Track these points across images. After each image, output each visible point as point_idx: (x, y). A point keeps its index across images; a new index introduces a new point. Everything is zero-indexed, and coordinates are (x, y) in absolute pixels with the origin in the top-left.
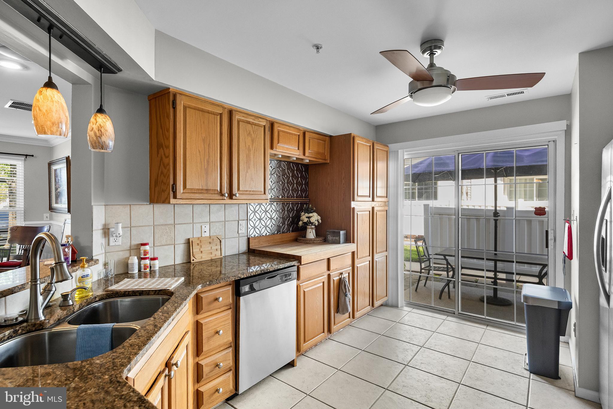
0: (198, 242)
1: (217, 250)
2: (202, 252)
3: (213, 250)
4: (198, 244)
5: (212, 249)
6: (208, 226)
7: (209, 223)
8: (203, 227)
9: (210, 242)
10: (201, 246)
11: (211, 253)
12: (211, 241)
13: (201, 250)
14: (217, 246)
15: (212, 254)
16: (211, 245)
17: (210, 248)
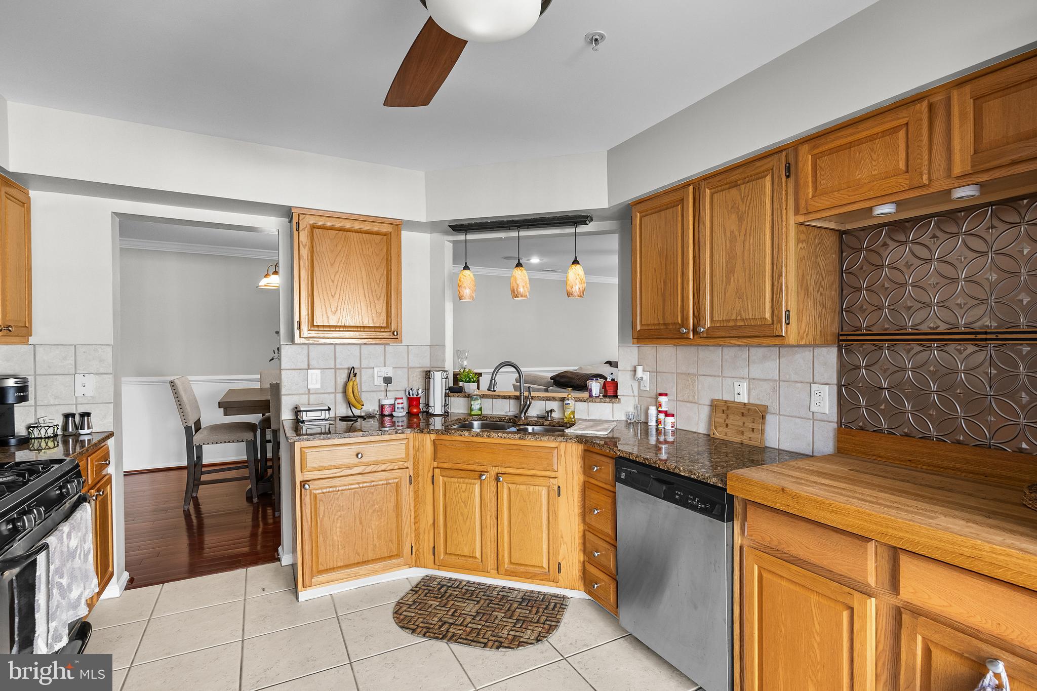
0: (725, 408)
1: (753, 431)
2: (727, 425)
3: (746, 427)
4: (723, 411)
5: (745, 425)
6: (745, 385)
7: (748, 380)
8: (736, 384)
9: (743, 413)
10: (728, 415)
11: (743, 433)
12: (745, 412)
13: (726, 422)
14: (753, 424)
15: (743, 435)
16: (744, 419)
17: (741, 423)
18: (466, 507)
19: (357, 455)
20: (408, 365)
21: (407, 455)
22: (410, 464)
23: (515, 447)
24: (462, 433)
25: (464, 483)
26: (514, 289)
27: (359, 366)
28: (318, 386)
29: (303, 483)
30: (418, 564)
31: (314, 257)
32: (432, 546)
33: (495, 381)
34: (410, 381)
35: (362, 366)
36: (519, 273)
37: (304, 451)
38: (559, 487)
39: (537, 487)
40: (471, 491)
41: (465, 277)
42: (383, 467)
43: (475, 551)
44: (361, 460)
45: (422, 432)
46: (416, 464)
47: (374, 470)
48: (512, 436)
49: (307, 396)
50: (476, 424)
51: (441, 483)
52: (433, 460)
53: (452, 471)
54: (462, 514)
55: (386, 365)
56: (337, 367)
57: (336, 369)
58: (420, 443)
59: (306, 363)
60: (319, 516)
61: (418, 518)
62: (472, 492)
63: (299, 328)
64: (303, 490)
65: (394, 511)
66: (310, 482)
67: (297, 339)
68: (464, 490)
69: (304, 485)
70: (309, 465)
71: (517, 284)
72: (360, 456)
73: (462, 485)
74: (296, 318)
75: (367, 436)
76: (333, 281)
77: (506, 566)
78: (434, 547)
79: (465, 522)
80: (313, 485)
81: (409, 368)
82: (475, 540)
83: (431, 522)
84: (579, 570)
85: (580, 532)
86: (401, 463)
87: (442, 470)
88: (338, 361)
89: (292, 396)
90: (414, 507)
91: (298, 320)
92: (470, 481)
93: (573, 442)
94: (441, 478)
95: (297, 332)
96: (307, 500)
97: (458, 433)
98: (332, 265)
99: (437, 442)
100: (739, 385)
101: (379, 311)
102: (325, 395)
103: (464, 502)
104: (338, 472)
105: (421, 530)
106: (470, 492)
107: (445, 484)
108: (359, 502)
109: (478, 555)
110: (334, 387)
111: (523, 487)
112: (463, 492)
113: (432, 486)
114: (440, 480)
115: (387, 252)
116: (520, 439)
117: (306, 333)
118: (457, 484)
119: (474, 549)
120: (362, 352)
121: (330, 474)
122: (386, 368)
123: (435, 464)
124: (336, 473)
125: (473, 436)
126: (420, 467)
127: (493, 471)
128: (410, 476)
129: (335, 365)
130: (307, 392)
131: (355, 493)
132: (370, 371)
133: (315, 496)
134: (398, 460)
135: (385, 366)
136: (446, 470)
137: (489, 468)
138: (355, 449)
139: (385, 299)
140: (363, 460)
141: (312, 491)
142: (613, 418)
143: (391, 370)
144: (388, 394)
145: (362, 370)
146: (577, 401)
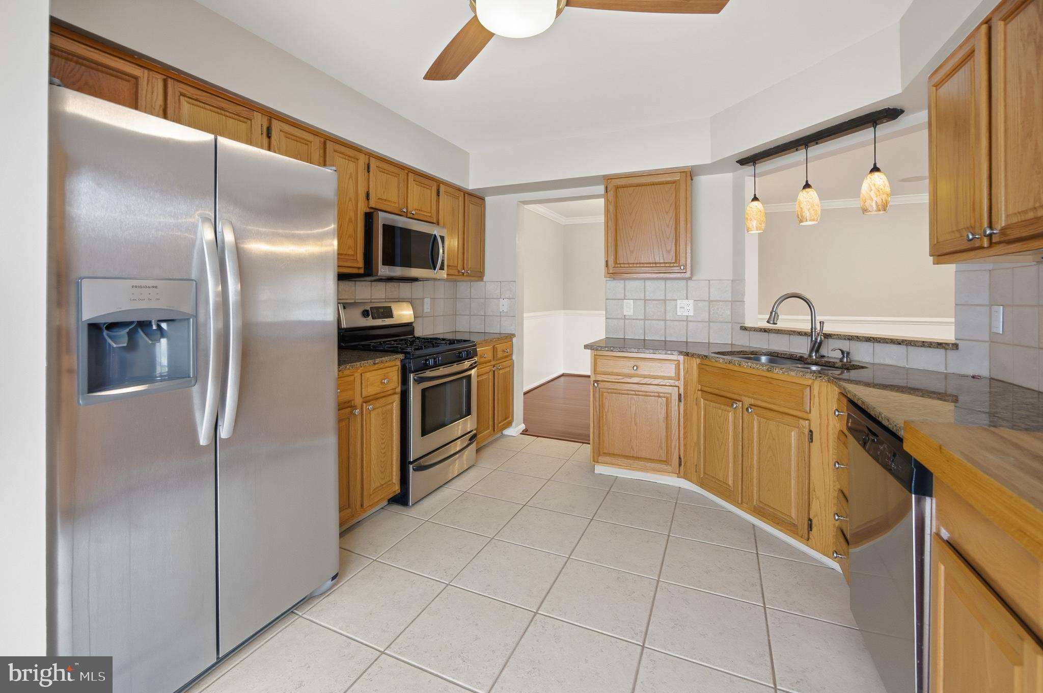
18: (722, 433)
19: (633, 368)
20: (709, 299)
21: (679, 375)
22: (680, 384)
23: (766, 380)
25: (720, 409)
28: (631, 313)
29: (594, 382)
30: (685, 477)
31: (618, 210)
33: (775, 313)
34: (712, 313)
35: (667, 299)
36: (804, 195)
37: (596, 358)
38: (811, 431)
39: (787, 427)
40: (725, 417)
42: (657, 382)
43: (728, 479)
44: (636, 372)
45: (688, 356)
46: (686, 384)
47: (649, 383)
48: (760, 367)
49: (623, 320)
51: (702, 405)
52: (698, 383)
53: (710, 395)
54: (718, 440)
55: (689, 298)
56: (647, 298)
57: (645, 300)
58: (689, 366)
59: (623, 295)
62: (726, 419)
63: (607, 265)
64: (594, 387)
65: (664, 422)
66: (599, 382)
68: (720, 415)
69: (594, 384)
70: (599, 369)
71: (801, 208)
72: (635, 368)
73: (719, 410)
75: (641, 352)
76: (631, 228)
77: (755, 504)
79: (720, 447)
80: (602, 385)
81: (710, 301)
82: (728, 467)
86: (673, 381)
87: (703, 393)
88: (647, 293)
90: (684, 424)
91: (606, 259)
92: (725, 407)
93: (824, 380)
94: (703, 401)
95: (605, 269)
96: (597, 395)
98: (631, 214)
99: (700, 367)
101: (669, 248)
102: (637, 321)
103: (720, 428)
106: (724, 419)
107: (705, 407)
108: (635, 406)
110: (643, 315)
111: (772, 424)
112: (720, 418)
113: (696, 407)
114: (702, 403)
115: (676, 196)
117: (611, 270)
118: (715, 409)
119: (727, 476)
120: (667, 287)
121: (614, 379)
123: (700, 387)
124: (619, 379)
126: (689, 387)
128: (680, 394)
129: (645, 297)
130: (623, 317)
131: (631, 398)
132: (673, 302)
133: (603, 392)
134: (670, 379)
135: (687, 299)
136: (706, 394)
137: (744, 399)
138: (631, 362)
139: (674, 237)
141: (600, 389)
142: (946, 369)
143: (691, 302)
144: (689, 323)
145: (667, 302)
146: (887, 343)
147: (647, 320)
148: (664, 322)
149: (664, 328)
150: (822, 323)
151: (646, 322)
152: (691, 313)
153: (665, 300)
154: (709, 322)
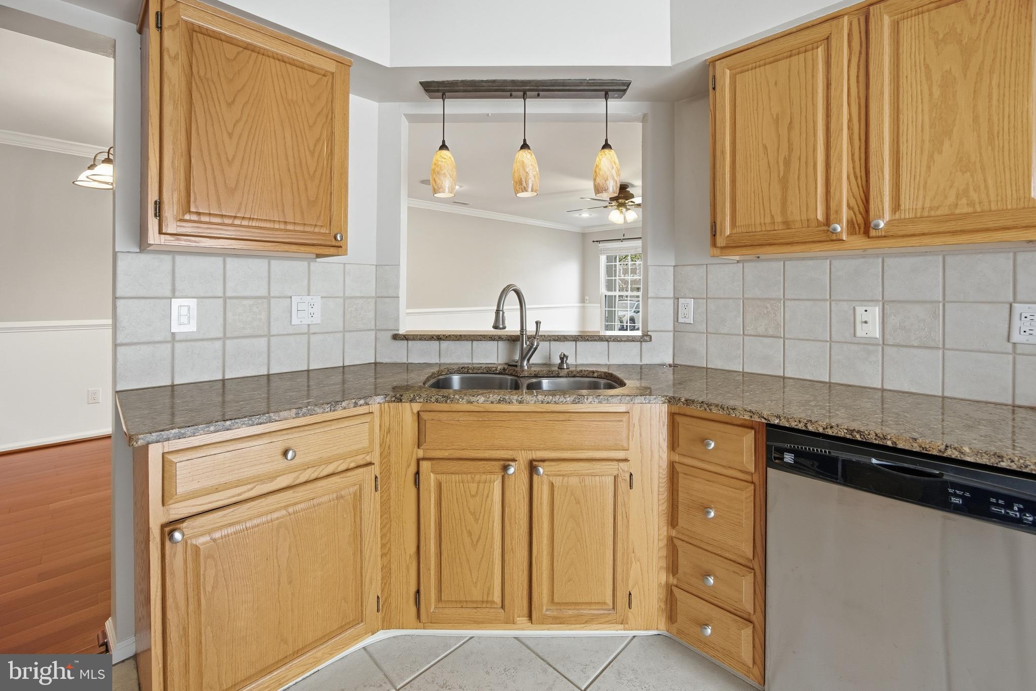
6: (876, 311)
7: (881, 303)
8: (860, 310)
18: (477, 520)
19: (285, 453)
20: (344, 294)
21: (371, 441)
22: (375, 458)
24: (473, 399)
25: (473, 483)
26: (521, 179)
27: (267, 295)
28: (192, 327)
29: (169, 528)
30: (387, 625)
31: (194, 84)
32: (413, 589)
34: (347, 317)
35: (272, 294)
36: (525, 158)
37: (171, 462)
38: (631, 475)
39: (597, 478)
40: (486, 493)
41: (443, 160)
42: (330, 469)
43: (491, 592)
44: (292, 462)
45: (401, 401)
46: (385, 455)
47: (314, 476)
49: (169, 346)
50: (456, 380)
51: (432, 484)
52: (416, 446)
53: (451, 463)
54: (470, 534)
56: (228, 295)
57: (225, 298)
58: (392, 419)
59: (169, 287)
60: (204, 588)
61: (388, 546)
62: (487, 497)
63: (159, 213)
64: (168, 544)
66: (185, 524)
67: (153, 237)
68: (473, 493)
69: (171, 533)
70: (182, 486)
71: (525, 173)
72: (290, 455)
73: (470, 485)
74: (153, 196)
75: (304, 415)
76: (231, 136)
77: (544, 609)
78: (418, 592)
79: (474, 546)
80: (191, 528)
81: (345, 298)
82: (492, 573)
83: (412, 549)
84: (659, 598)
85: (662, 540)
86: (361, 458)
87: (434, 462)
88: (229, 285)
89: (138, 347)
90: (381, 529)
91: (156, 198)
92: (484, 477)
94: (432, 475)
95: (153, 223)
96: (177, 562)
97: (466, 398)
98: (230, 105)
99: (424, 416)
100: (866, 311)
102: (205, 342)
103: (473, 514)
104: (245, 492)
105: (394, 566)
106: (485, 497)
107: (439, 486)
109: (497, 598)
110: (221, 329)
111: (574, 481)
112: (473, 496)
113: (413, 491)
114: (430, 479)
116: (574, 402)
117: (171, 227)
118: (461, 485)
119: (489, 589)
120: (272, 270)
121: (229, 498)
122: (311, 297)
123: (421, 453)
124: (239, 495)
125: (492, 403)
126: (393, 459)
127: (523, 457)
128: (376, 477)
129: (224, 292)
130: (171, 339)
132: (284, 301)
133: (197, 549)
134: (357, 453)
135: (310, 294)
136: (441, 462)
137: (518, 455)
138: (280, 443)
140: (297, 461)
141: (189, 542)
142: (641, 361)
143: (318, 301)
144: (313, 338)
145: (272, 300)
146: (595, 340)
147: (229, 338)
148: (266, 339)
149: (265, 349)
150: (538, 323)
151: (228, 342)
152: (317, 319)
153: (268, 298)
154: (344, 331)
